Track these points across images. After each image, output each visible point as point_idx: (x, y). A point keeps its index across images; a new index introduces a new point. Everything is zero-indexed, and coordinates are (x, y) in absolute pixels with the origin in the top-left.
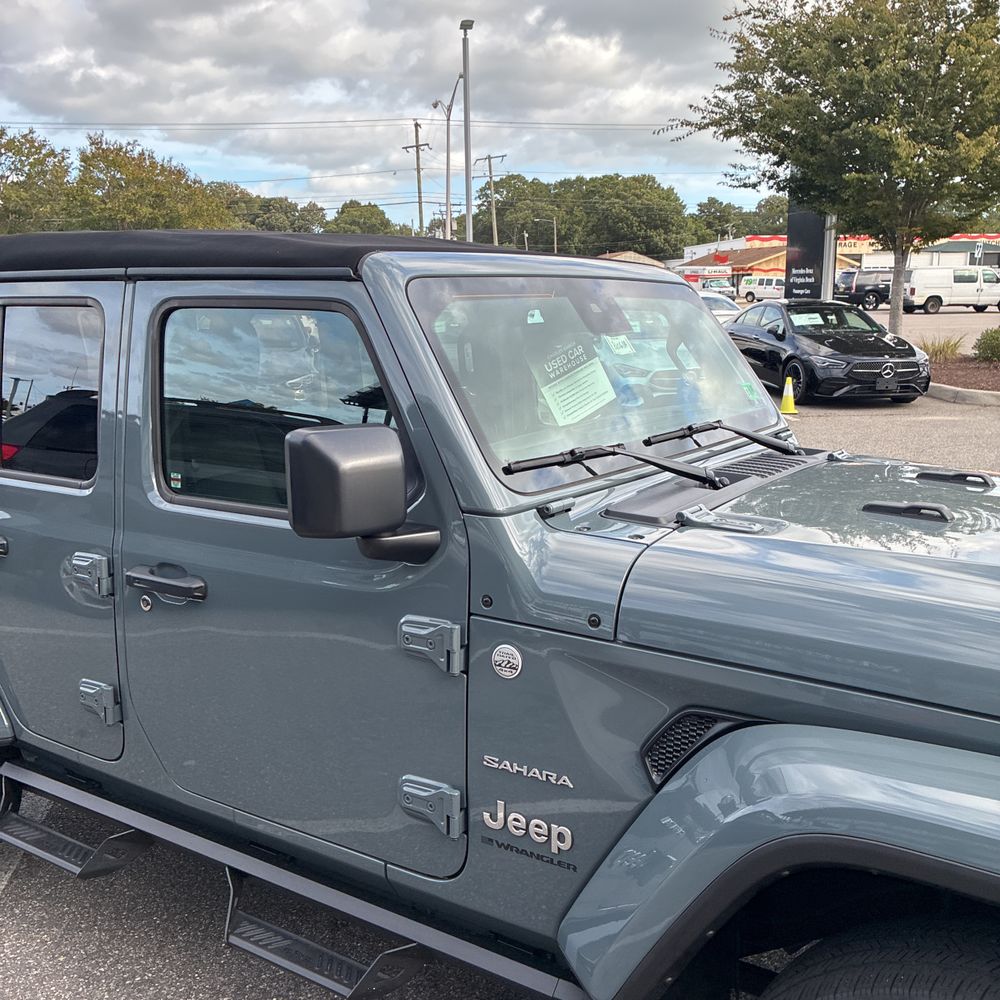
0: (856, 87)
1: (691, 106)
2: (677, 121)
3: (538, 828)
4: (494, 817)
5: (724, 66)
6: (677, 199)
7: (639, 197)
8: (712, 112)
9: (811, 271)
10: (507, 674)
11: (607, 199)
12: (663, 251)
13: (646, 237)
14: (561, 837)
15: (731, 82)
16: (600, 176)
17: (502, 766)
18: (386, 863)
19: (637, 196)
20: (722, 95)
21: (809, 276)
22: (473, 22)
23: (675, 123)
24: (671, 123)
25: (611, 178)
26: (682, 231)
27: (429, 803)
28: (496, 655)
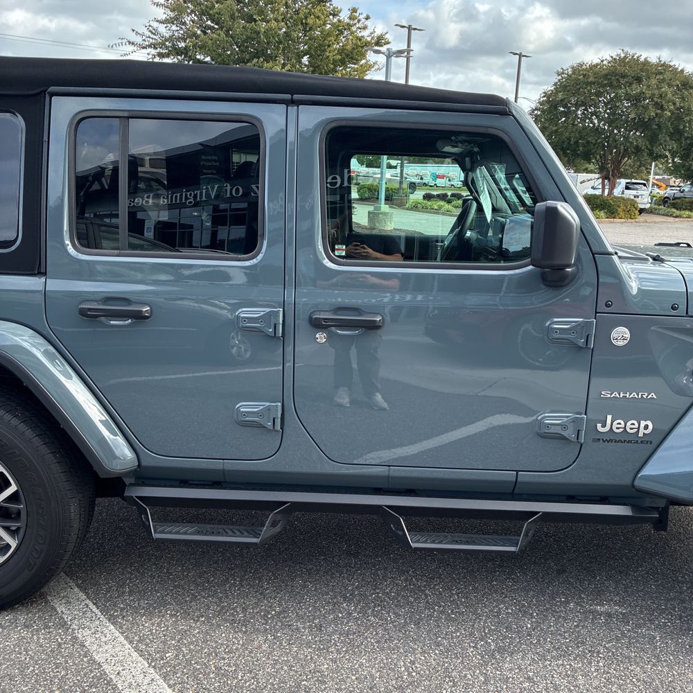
0: (254, 36)
1: (133, 31)
2: (126, 40)
3: (632, 425)
4: (604, 426)
5: (158, 5)
8: (149, 37)
9: (216, 158)
10: (621, 343)
14: (646, 427)
15: (164, 17)
17: (613, 395)
18: (517, 471)
20: (155, 25)
21: (215, 161)
23: (123, 41)
24: (120, 41)
27: (564, 426)
28: (614, 334)
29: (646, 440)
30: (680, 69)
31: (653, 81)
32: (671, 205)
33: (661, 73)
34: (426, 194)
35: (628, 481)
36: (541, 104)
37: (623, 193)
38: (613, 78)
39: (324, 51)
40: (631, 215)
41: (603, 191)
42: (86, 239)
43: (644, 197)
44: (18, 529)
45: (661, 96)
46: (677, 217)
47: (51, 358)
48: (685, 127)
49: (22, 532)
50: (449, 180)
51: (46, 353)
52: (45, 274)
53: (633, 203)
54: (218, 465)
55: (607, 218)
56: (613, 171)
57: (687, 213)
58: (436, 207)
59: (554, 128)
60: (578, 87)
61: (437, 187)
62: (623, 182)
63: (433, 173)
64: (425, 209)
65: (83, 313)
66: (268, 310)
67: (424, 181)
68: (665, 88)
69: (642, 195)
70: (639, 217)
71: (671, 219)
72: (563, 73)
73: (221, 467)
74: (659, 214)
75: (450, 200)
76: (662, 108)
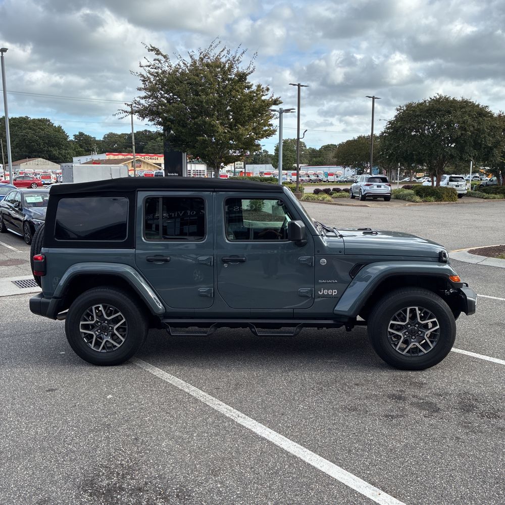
3: (330, 292)
4: (321, 292)
6: (64, 132)
7: (43, 130)
10: (323, 264)
11: (24, 130)
12: (58, 158)
13: (48, 151)
14: (335, 292)
16: (17, 117)
17: (323, 282)
18: (293, 309)
19: (41, 129)
22: (7, 49)
23: (121, 111)
25: (25, 119)
26: (67, 148)
27: (307, 292)
28: (321, 261)
29: (335, 297)
30: (477, 103)
31: (459, 113)
32: (482, 191)
33: (464, 107)
34: (316, 189)
35: (332, 311)
36: (388, 128)
37: (448, 184)
38: (432, 112)
39: (242, 110)
40: (452, 199)
41: (433, 184)
42: (147, 236)
43: (463, 186)
44: (125, 335)
45: (464, 122)
46: (486, 198)
47: (137, 275)
48: (482, 141)
49: (126, 335)
50: (337, 177)
51: (135, 274)
52: (135, 248)
53: (453, 190)
54: (192, 310)
55: (436, 201)
56: (438, 171)
57: (493, 195)
58: (321, 199)
59: (396, 145)
60: (410, 118)
61: (329, 182)
62: (448, 177)
63: (326, 172)
64: (313, 200)
65: (148, 260)
66: (208, 257)
67: (319, 178)
68: (467, 117)
69: (461, 185)
70: (458, 199)
71: (482, 200)
72: (401, 109)
73: (193, 311)
74: (475, 197)
75: (332, 192)
76: (465, 130)
